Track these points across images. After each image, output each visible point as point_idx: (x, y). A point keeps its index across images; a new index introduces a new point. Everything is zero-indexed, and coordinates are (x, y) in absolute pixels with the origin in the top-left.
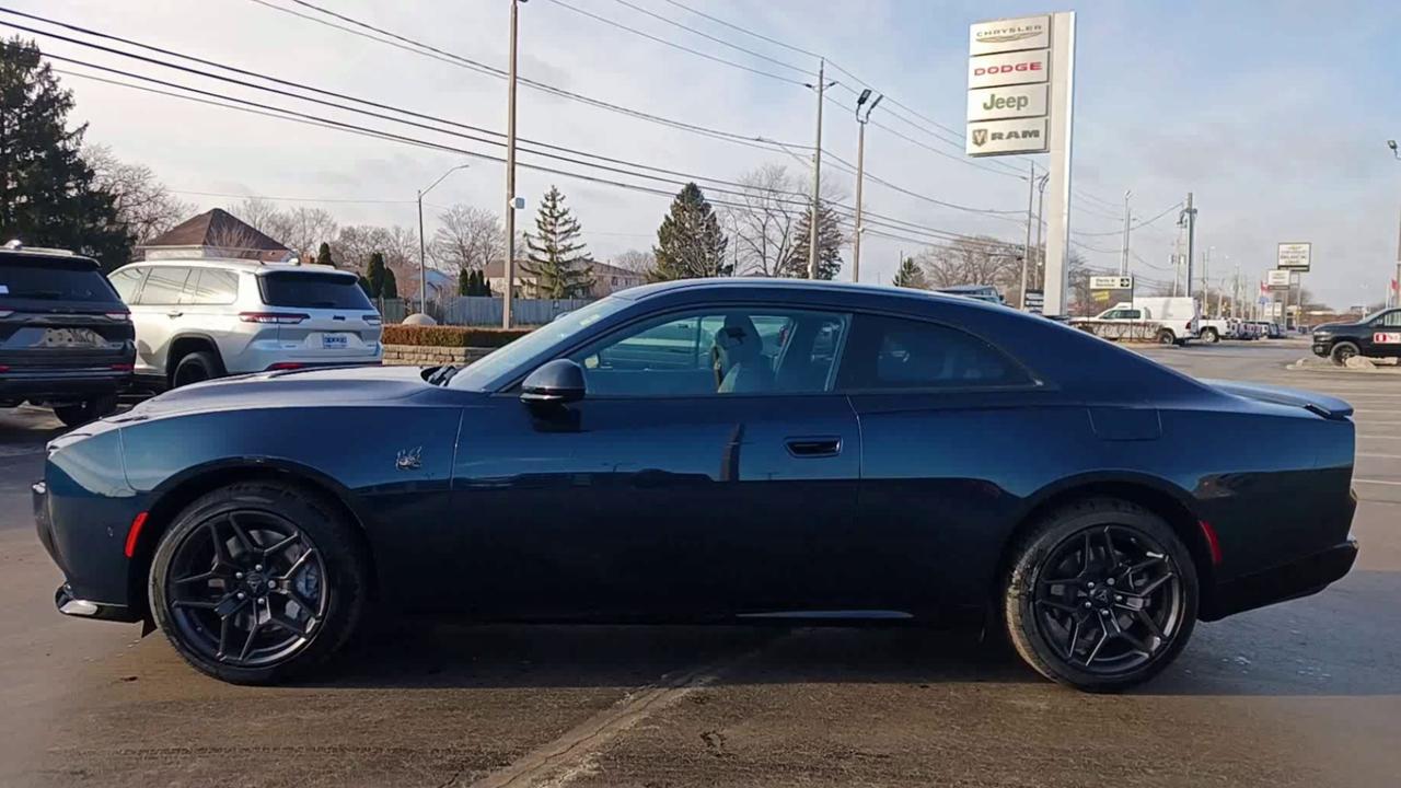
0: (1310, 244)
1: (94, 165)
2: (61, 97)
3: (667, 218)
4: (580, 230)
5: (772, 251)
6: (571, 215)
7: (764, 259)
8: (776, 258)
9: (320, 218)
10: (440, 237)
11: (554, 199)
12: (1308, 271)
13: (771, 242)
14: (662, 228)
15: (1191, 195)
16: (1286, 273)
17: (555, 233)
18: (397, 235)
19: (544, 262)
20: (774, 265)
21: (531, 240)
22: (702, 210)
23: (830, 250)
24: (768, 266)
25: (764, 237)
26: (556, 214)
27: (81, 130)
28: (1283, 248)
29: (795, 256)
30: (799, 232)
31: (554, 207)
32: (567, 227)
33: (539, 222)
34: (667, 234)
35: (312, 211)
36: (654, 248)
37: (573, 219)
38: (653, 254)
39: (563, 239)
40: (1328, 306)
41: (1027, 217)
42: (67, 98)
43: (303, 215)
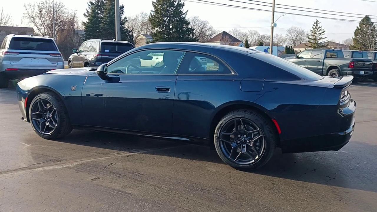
1: (196, 21)
2: (182, 3)
3: (357, 27)
4: (324, 33)
6: (323, 28)
9: (256, 33)
10: (286, 37)
11: (317, 23)
14: (355, 31)
17: (316, 34)
18: (277, 37)
19: (313, 43)
21: (309, 36)
22: (370, 25)
26: (317, 28)
27: (186, 12)
31: (317, 26)
32: (321, 32)
33: (312, 31)
34: (357, 33)
35: (253, 31)
36: (352, 37)
37: (323, 29)
38: (352, 39)
39: (319, 36)
42: (183, 4)
43: (251, 32)
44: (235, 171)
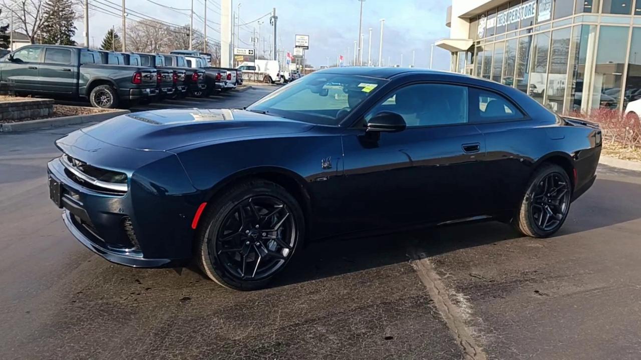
0: (309, 36)
5: (30, 20)
7: (25, 23)
8: (33, 24)
12: (308, 49)
13: (29, 13)
15: (275, 9)
16: (301, 49)
20: (32, 28)
23: (68, 22)
24: (28, 29)
25: (24, 10)
28: (298, 37)
29: (46, 24)
30: (46, 9)
40: (312, 66)
41: (191, 13)
44: (548, 240)
